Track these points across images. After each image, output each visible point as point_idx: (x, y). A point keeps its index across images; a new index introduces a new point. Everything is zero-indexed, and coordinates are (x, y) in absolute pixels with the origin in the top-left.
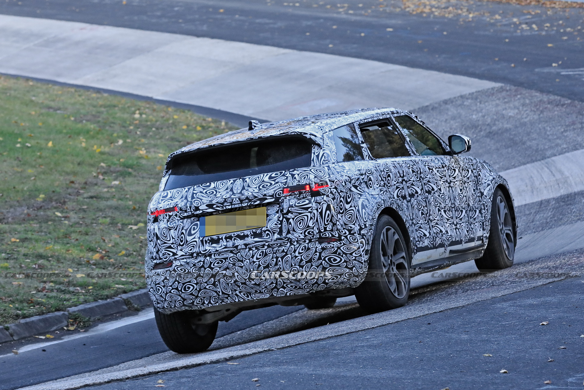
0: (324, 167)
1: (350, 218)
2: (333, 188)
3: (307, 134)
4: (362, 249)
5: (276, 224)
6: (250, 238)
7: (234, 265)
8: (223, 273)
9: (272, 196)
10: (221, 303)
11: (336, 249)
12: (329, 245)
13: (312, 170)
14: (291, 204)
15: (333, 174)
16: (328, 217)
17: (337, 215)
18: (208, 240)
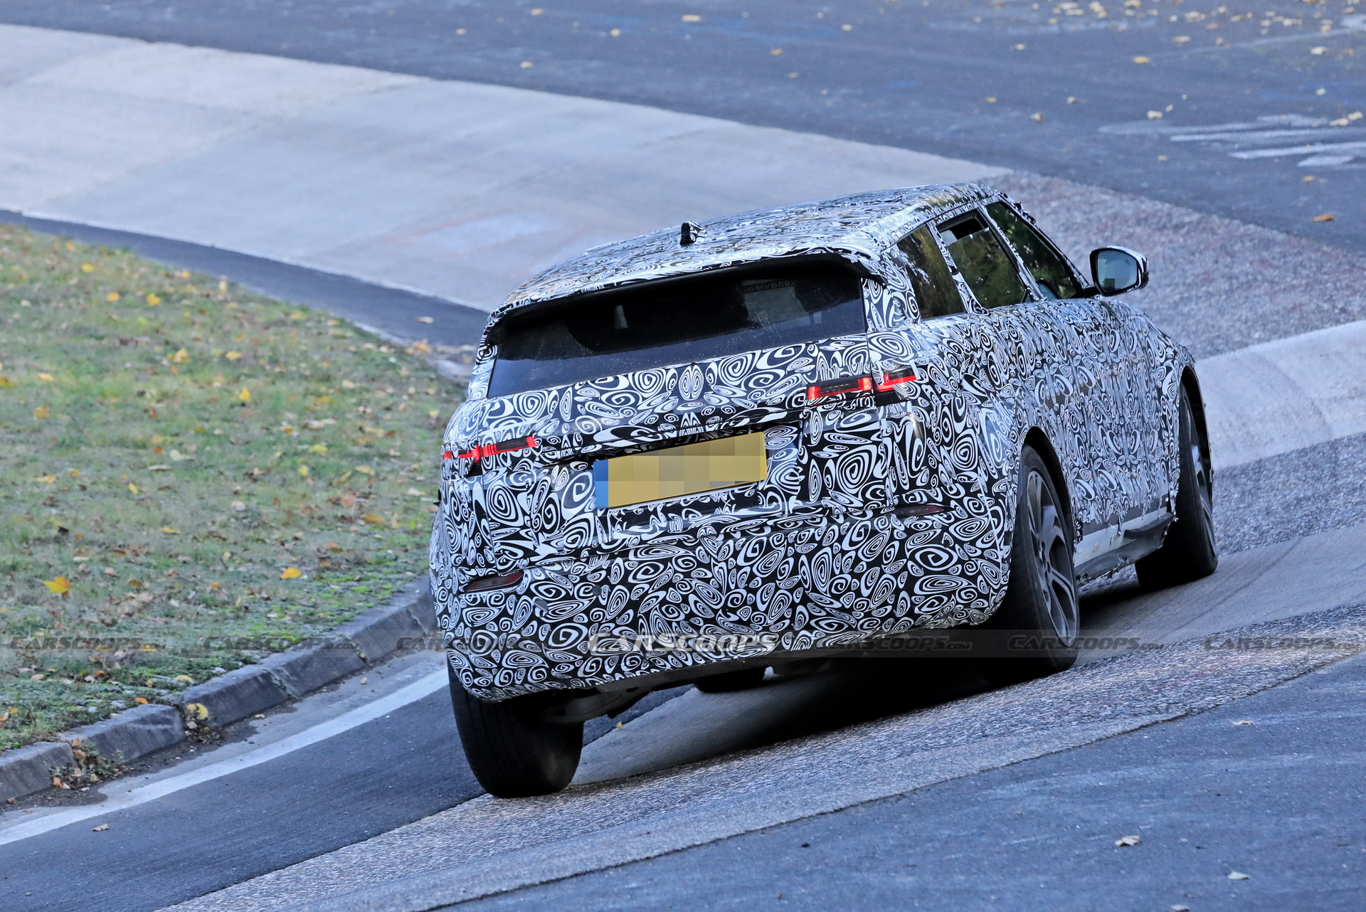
0: (898, 333)
1: (965, 455)
2: (927, 384)
3: (850, 252)
4: (996, 531)
5: (792, 474)
6: (727, 509)
7: (687, 575)
8: (657, 597)
9: (781, 405)
10: (648, 669)
11: (939, 531)
12: (923, 523)
13: (874, 341)
14: (828, 423)
15: (922, 349)
16: (918, 453)
17: (938, 447)
18: (619, 516)
